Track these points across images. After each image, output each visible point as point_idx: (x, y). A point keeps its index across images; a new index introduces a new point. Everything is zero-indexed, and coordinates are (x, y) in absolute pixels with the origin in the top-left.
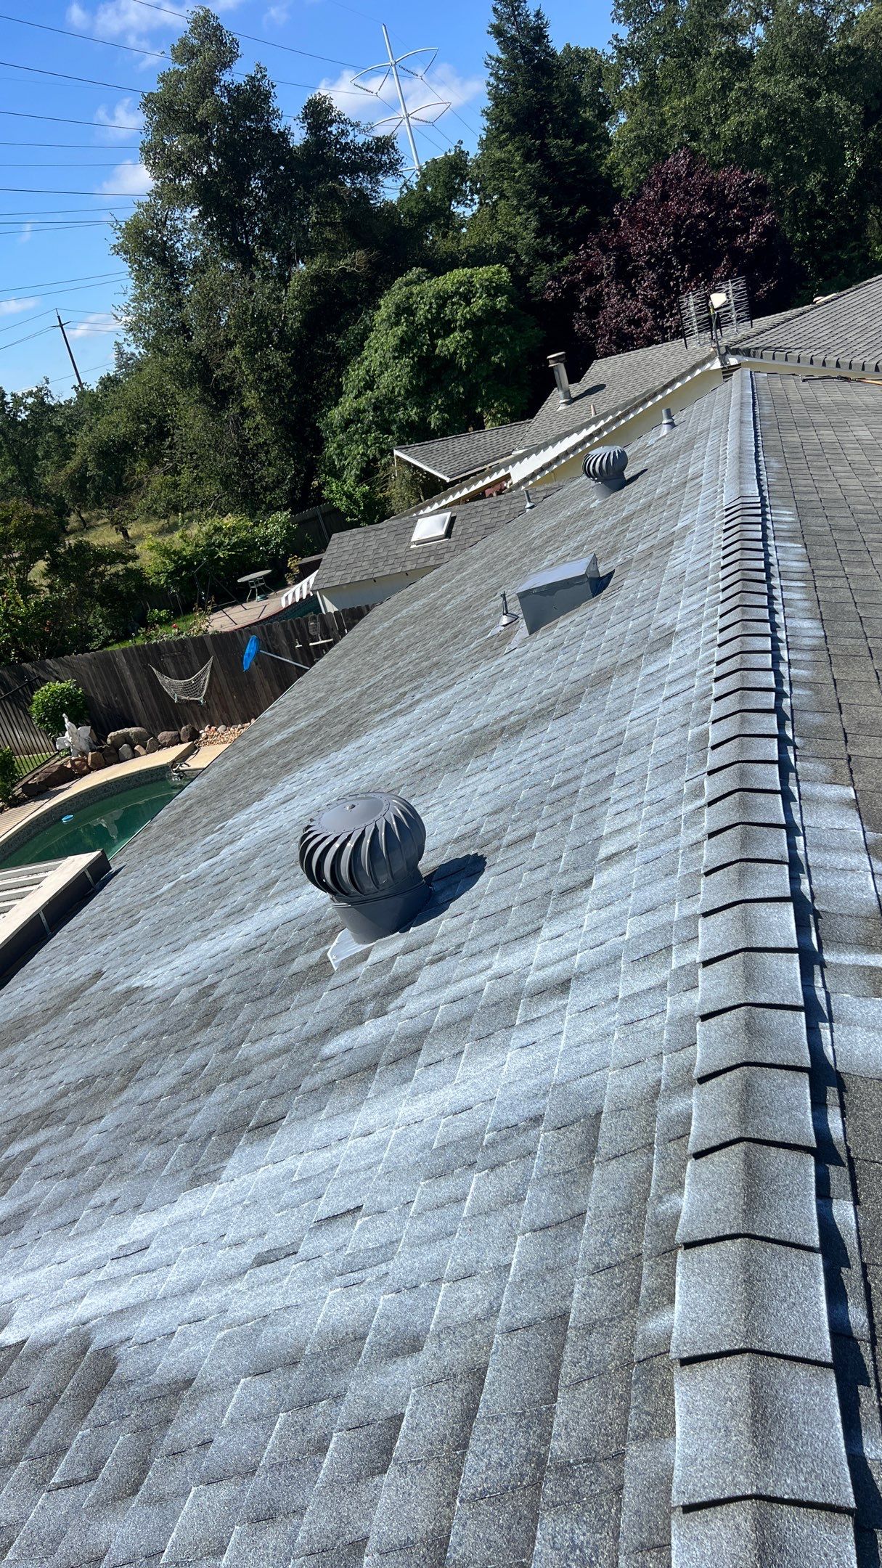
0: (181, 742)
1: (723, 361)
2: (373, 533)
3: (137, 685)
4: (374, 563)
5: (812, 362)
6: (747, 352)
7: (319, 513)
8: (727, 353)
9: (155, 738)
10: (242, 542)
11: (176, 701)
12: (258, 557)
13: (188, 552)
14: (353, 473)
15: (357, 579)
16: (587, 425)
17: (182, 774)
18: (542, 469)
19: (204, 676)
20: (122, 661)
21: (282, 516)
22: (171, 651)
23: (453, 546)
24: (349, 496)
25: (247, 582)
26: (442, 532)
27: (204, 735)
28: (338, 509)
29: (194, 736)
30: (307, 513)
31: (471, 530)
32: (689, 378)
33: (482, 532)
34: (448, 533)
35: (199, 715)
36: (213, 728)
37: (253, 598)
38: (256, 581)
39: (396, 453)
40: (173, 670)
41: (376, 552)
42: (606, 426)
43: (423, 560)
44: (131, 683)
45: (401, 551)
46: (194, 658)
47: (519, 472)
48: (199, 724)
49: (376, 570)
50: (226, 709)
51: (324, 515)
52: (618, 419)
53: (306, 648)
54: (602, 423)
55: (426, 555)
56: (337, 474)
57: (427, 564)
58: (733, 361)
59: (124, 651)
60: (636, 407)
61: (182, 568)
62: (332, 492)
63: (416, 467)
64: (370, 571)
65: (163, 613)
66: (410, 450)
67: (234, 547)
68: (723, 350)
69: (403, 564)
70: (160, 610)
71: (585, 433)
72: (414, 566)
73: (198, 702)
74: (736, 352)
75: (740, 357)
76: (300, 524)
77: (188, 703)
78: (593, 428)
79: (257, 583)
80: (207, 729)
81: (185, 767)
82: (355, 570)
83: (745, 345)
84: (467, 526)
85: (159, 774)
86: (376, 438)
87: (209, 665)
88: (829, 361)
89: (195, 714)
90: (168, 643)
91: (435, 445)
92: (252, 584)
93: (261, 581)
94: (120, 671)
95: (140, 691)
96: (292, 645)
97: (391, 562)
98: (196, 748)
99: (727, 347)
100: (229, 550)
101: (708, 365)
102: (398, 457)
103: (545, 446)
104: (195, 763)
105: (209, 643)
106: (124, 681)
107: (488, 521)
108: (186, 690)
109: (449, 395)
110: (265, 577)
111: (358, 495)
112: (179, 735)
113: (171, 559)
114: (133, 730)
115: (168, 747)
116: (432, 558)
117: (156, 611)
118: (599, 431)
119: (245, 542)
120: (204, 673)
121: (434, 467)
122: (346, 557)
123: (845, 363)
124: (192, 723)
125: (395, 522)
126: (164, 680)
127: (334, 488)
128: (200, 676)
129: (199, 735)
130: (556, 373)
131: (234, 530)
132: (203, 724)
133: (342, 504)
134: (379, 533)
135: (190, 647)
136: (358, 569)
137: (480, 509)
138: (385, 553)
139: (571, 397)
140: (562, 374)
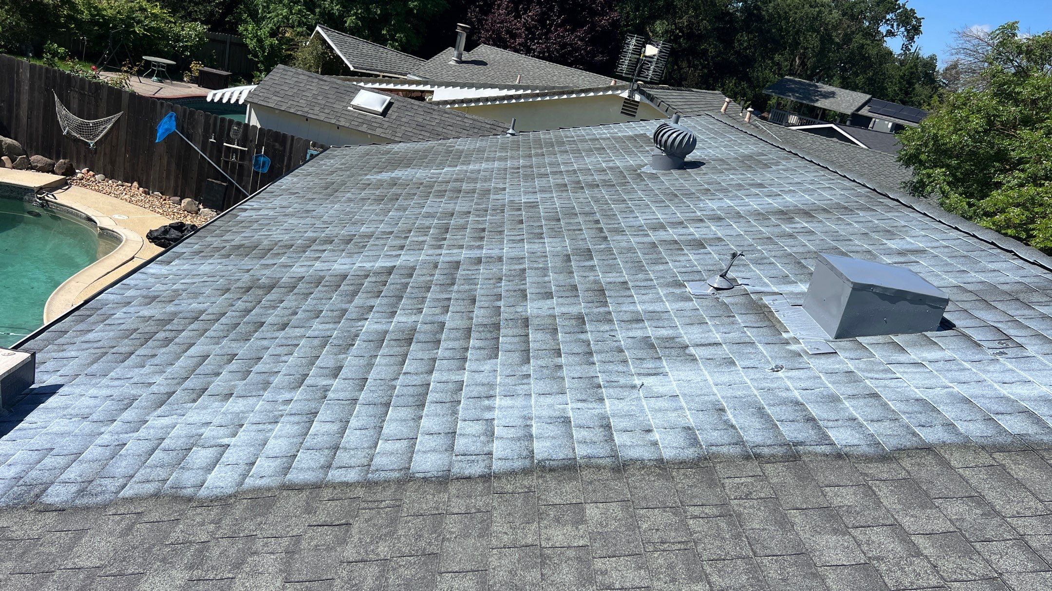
0: (53, 172)
1: (631, 95)
2: (317, 80)
3: (31, 102)
4: (311, 105)
6: (650, 97)
7: (228, 41)
8: (636, 90)
9: (28, 157)
10: (158, 30)
11: (65, 133)
12: (166, 47)
13: (109, 13)
14: (270, 26)
15: (292, 111)
16: (509, 88)
17: (45, 204)
18: (462, 101)
19: (107, 124)
20: (26, 75)
21: (200, 27)
22: (82, 87)
23: (386, 125)
24: (260, 41)
25: (150, 62)
26: (380, 110)
27: (79, 175)
28: (246, 46)
29: (69, 172)
30: (219, 35)
31: (403, 120)
32: (601, 93)
33: (414, 126)
34: (384, 113)
35: (82, 156)
36: (91, 173)
37: (150, 76)
38: (159, 65)
39: (318, 28)
40: (75, 104)
41: (315, 96)
42: (526, 96)
43: (356, 123)
44: (25, 98)
45: (338, 106)
46: (103, 105)
47: (441, 94)
48: (78, 162)
49: (311, 111)
50: (113, 162)
51: (231, 43)
52: (537, 95)
53: (218, 146)
54: (521, 92)
55: (360, 120)
56: (258, 20)
57: (360, 129)
58: (637, 98)
59: (32, 67)
60: (554, 94)
61: (97, 23)
62: (247, 30)
63: (329, 47)
64: (306, 109)
65: (61, 50)
66: (330, 32)
67: (150, 29)
68: (635, 87)
69: (338, 118)
70: (59, 46)
71: (505, 92)
72: (347, 125)
73: (88, 144)
74: (643, 93)
75: (643, 98)
76: (212, 40)
77: (77, 140)
78: (512, 92)
79: (159, 66)
80: (84, 170)
81: (50, 198)
82: (292, 102)
84: (402, 115)
85: (19, 193)
86: (300, 10)
87: (115, 118)
89: (78, 153)
90: (82, 80)
91: (349, 39)
92: (154, 66)
93: (163, 67)
94: (19, 82)
95: (31, 109)
96: (206, 137)
97: (326, 111)
98: (66, 184)
99: (638, 86)
100: (145, 30)
101: (619, 92)
102: (318, 32)
103: (470, 86)
104: (62, 197)
105: (125, 100)
106: (19, 93)
107: (420, 120)
108: (80, 128)
109: (368, 10)
110: (168, 65)
111: (267, 42)
112: (53, 165)
113: (90, 11)
114: (9, 140)
115: (38, 171)
116: (365, 126)
117: (56, 45)
118: (519, 97)
119: (162, 31)
120: (106, 122)
121: (345, 54)
122: (287, 88)
124: (71, 159)
125: (339, 82)
126: (61, 111)
127: (250, 29)
128: (101, 123)
129: (75, 174)
130: (459, 37)
131: (155, 17)
132: (82, 165)
133: (252, 44)
134: (322, 83)
135: (104, 93)
136: (295, 103)
137: (416, 107)
138: (324, 102)
139: (461, 59)
140: (462, 41)
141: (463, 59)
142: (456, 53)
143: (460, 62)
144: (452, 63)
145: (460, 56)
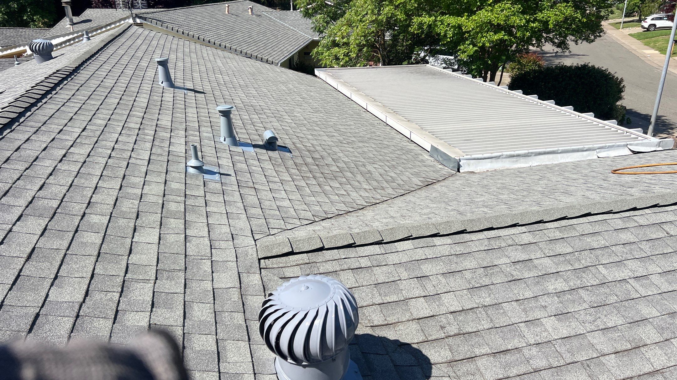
1: (134, 20)
5: (172, 30)
6: (145, 19)
8: (136, 17)
16: (68, 34)
32: (118, 24)
42: (78, 37)
58: (138, 21)
60: (93, 31)
68: (134, 16)
71: (67, 38)
74: (140, 18)
75: (142, 20)
78: (71, 37)
83: (145, 16)
88: (180, 31)
99: (136, 14)
101: (127, 20)
118: (74, 39)
123: (186, 33)
130: (66, 9)
139: (73, 22)
140: (69, 10)
141: (75, 21)
142: (68, 19)
143: (73, 24)
144: (69, 26)
145: (71, 20)
